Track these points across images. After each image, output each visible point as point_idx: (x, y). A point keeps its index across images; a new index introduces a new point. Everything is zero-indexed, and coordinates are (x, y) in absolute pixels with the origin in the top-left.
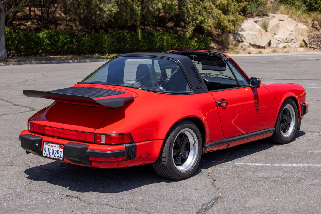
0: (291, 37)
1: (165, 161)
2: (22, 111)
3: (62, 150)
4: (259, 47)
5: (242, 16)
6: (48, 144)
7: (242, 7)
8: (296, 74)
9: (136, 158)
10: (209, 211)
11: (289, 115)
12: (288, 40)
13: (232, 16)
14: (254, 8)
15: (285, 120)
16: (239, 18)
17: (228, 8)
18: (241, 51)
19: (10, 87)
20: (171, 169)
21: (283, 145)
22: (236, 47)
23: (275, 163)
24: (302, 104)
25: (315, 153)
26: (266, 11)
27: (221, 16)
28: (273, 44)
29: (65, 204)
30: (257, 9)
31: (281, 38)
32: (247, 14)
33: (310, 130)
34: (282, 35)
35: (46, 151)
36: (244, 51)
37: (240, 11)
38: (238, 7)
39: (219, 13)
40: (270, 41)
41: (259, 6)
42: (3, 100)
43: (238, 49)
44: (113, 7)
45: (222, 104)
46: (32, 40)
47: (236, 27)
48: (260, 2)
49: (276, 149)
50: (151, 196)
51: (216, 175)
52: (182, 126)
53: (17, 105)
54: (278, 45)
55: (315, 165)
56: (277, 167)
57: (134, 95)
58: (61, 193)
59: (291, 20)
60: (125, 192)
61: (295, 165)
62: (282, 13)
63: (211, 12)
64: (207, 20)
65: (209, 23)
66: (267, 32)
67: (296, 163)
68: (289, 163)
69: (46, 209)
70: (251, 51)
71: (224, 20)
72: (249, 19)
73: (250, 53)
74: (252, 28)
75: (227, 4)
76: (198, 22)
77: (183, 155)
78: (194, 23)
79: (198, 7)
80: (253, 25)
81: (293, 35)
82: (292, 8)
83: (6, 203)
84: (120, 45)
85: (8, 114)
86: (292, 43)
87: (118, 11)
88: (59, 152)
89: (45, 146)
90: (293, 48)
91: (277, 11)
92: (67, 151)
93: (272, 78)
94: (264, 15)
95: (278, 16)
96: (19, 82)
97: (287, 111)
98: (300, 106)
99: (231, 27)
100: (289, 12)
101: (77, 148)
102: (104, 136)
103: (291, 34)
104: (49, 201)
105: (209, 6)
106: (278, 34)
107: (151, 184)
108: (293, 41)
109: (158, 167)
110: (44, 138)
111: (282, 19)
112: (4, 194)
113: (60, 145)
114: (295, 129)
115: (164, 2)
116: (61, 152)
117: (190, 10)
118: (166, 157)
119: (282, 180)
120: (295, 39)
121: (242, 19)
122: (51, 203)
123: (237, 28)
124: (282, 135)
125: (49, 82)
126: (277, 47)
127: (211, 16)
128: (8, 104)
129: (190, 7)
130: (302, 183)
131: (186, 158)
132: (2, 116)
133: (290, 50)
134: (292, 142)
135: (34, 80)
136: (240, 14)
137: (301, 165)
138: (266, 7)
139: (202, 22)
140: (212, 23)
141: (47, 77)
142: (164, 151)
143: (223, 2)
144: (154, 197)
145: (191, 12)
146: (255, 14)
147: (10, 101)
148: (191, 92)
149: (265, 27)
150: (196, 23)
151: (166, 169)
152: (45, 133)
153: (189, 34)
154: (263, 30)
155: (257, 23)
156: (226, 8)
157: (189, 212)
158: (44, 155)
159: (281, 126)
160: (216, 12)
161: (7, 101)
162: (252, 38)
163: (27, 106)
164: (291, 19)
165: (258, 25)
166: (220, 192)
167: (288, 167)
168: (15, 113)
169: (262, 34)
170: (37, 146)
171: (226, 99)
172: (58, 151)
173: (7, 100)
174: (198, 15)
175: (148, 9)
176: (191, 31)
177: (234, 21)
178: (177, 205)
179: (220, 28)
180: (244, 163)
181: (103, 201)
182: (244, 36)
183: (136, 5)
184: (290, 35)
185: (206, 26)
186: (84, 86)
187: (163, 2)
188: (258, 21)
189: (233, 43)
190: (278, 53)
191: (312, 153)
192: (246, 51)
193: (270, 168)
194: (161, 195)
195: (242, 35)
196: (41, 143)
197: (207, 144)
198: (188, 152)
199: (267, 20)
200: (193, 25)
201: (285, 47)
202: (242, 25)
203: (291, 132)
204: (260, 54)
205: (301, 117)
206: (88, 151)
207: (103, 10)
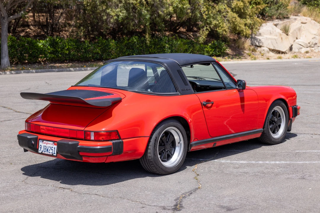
0: (314, 41)
1: (150, 156)
2: (23, 118)
3: (56, 147)
4: (279, 52)
5: (260, 19)
6: (43, 141)
7: (260, 9)
8: (309, 80)
9: (123, 154)
10: (186, 199)
11: (279, 117)
12: (311, 44)
13: (249, 19)
14: (274, 10)
15: (274, 121)
16: (257, 21)
17: (244, 10)
18: (259, 56)
19: (12, 95)
20: (156, 164)
21: (273, 146)
22: (254, 53)
23: (259, 161)
24: (293, 106)
25: (300, 152)
26: (287, 13)
27: (237, 20)
28: (295, 49)
29: (57, 194)
30: (277, 12)
31: (303, 42)
32: (266, 17)
33: (304, 133)
34: (304, 39)
35: (41, 148)
36: (263, 57)
37: (258, 13)
38: (256, 10)
39: (234, 16)
40: (292, 46)
41: (280, 8)
42: (5, 107)
43: (256, 55)
44: (121, 12)
45: (207, 105)
46: (36, 47)
47: (254, 31)
48: (281, 3)
49: (264, 149)
50: (136, 187)
51: (201, 171)
52: (166, 124)
53: (19, 112)
54: (300, 50)
55: (297, 162)
56: (261, 164)
57: (122, 96)
58: (54, 186)
59: (315, 23)
60: (113, 184)
61: (277, 162)
62: (304, 16)
63: (226, 16)
64: (222, 24)
65: (224, 27)
66: (288, 36)
67: (279, 161)
68: (273, 161)
69: (40, 198)
70: (270, 57)
71: (240, 24)
72: (269, 22)
73: (268, 59)
74: (272, 32)
75: (243, 7)
76: (212, 26)
77: (169, 152)
78: (208, 28)
79: (212, 10)
80: (273, 29)
81: (317, 39)
82: (316, 9)
83: (5, 194)
84: (129, 52)
85: (9, 120)
86: (316, 48)
87: (126, 16)
88: (53, 149)
89: (41, 143)
90: (316, 53)
91: (299, 13)
92: (61, 147)
93: (283, 83)
94: (284, 18)
95: (301, 18)
96: (21, 90)
97: (276, 113)
98: (290, 108)
99: (247, 32)
100: (313, 15)
101: (69, 144)
102: (93, 133)
103: (315, 38)
104: (44, 191)
105: (224, 9)
106: (300, 38)
107: (138, 178)
108: (316, 45)
109: (144, 162)
110: (40, 136)
111: (305, 22)
112: (3, 187)
113: (54, 142)
114: (285, 131)
115: (176, 6)
116: (55, 148)
117: (204, 13)
118: (152, 153)
119: (262, 175)
120: (318, 43)
121: (260, 23)
122: (45, 193)
123: (255, 33)
124: (271, 136)
125: (52, 89)
126: (299, 51)
127: (226, 20)
128: (9, 111)
129: (204, 10)
130: (279, 177)
131: (172, 155)
132: (3, 122)
133: (313, 55)
134: (283, 143)
135: (37, 88)
136: (258, 17)
137: (283, 162)
138: (287, 9)
139: (216, 26)
140: (227, 27)
141: (51, 85)
142: (149, 147)
143: (239, 5)
144: (139, 188)
145: (205, 15)
146: (275, 17)
147: (12, 108)
148: (177, 93)
149: (286, 31)
150: (210, 27)
151: (152, 164)
152: (41, 132)
153: (203, 39)
154: (284, 34)
155: (278, 26)
156: (242, 11)
157: (168, 199)
158: (39, 152)
159: (271, 127)
160: (231, 15)
161: (9, 109)
162: (272, 42)
163: (28, 112)
164: (314, 21)
165: (278, 28)
166: (200, 184)
167: (271, 164)
168: (16, 119)
169: (283, 38)
170: (33, 144)
171: (211, 101)
172: (52, 147)
173: (9, 107)
174: (212, 19)
175: (158, 13)
176: (205, 36)
177: (252, 25)
178: (158, 194)
179: (236, 32)
180: (230, 161)
181: (92, 192)
182: (263, 40)
183: (146, 9)
184: (313, 38)
185: (221, 31)
186: (77, 88)
187: (174, 5)
188: (278, 24)
189: (251, 48)
190: (300, 58)
191: (298, 152)
192: (265, 57)
193: (253, 164)
194: (146, 186)
195: (260, 40)
196: (37, 140)
197: (193, 143)
198: (174, 149)
199: (288, 23)
200: (207, 29)
201: (307, 52)
202: (261, 28)
203: (281, 133)
204: (280, 59)
205: (292, 119)
206: (78, 147)
207: (110, 15)
